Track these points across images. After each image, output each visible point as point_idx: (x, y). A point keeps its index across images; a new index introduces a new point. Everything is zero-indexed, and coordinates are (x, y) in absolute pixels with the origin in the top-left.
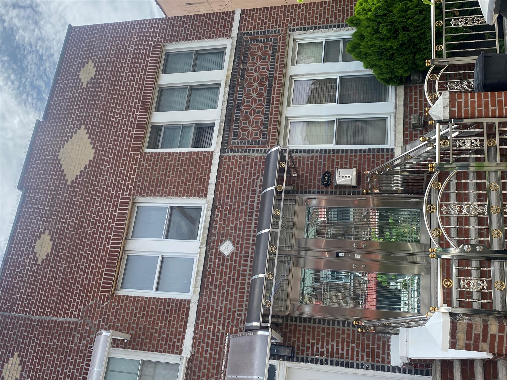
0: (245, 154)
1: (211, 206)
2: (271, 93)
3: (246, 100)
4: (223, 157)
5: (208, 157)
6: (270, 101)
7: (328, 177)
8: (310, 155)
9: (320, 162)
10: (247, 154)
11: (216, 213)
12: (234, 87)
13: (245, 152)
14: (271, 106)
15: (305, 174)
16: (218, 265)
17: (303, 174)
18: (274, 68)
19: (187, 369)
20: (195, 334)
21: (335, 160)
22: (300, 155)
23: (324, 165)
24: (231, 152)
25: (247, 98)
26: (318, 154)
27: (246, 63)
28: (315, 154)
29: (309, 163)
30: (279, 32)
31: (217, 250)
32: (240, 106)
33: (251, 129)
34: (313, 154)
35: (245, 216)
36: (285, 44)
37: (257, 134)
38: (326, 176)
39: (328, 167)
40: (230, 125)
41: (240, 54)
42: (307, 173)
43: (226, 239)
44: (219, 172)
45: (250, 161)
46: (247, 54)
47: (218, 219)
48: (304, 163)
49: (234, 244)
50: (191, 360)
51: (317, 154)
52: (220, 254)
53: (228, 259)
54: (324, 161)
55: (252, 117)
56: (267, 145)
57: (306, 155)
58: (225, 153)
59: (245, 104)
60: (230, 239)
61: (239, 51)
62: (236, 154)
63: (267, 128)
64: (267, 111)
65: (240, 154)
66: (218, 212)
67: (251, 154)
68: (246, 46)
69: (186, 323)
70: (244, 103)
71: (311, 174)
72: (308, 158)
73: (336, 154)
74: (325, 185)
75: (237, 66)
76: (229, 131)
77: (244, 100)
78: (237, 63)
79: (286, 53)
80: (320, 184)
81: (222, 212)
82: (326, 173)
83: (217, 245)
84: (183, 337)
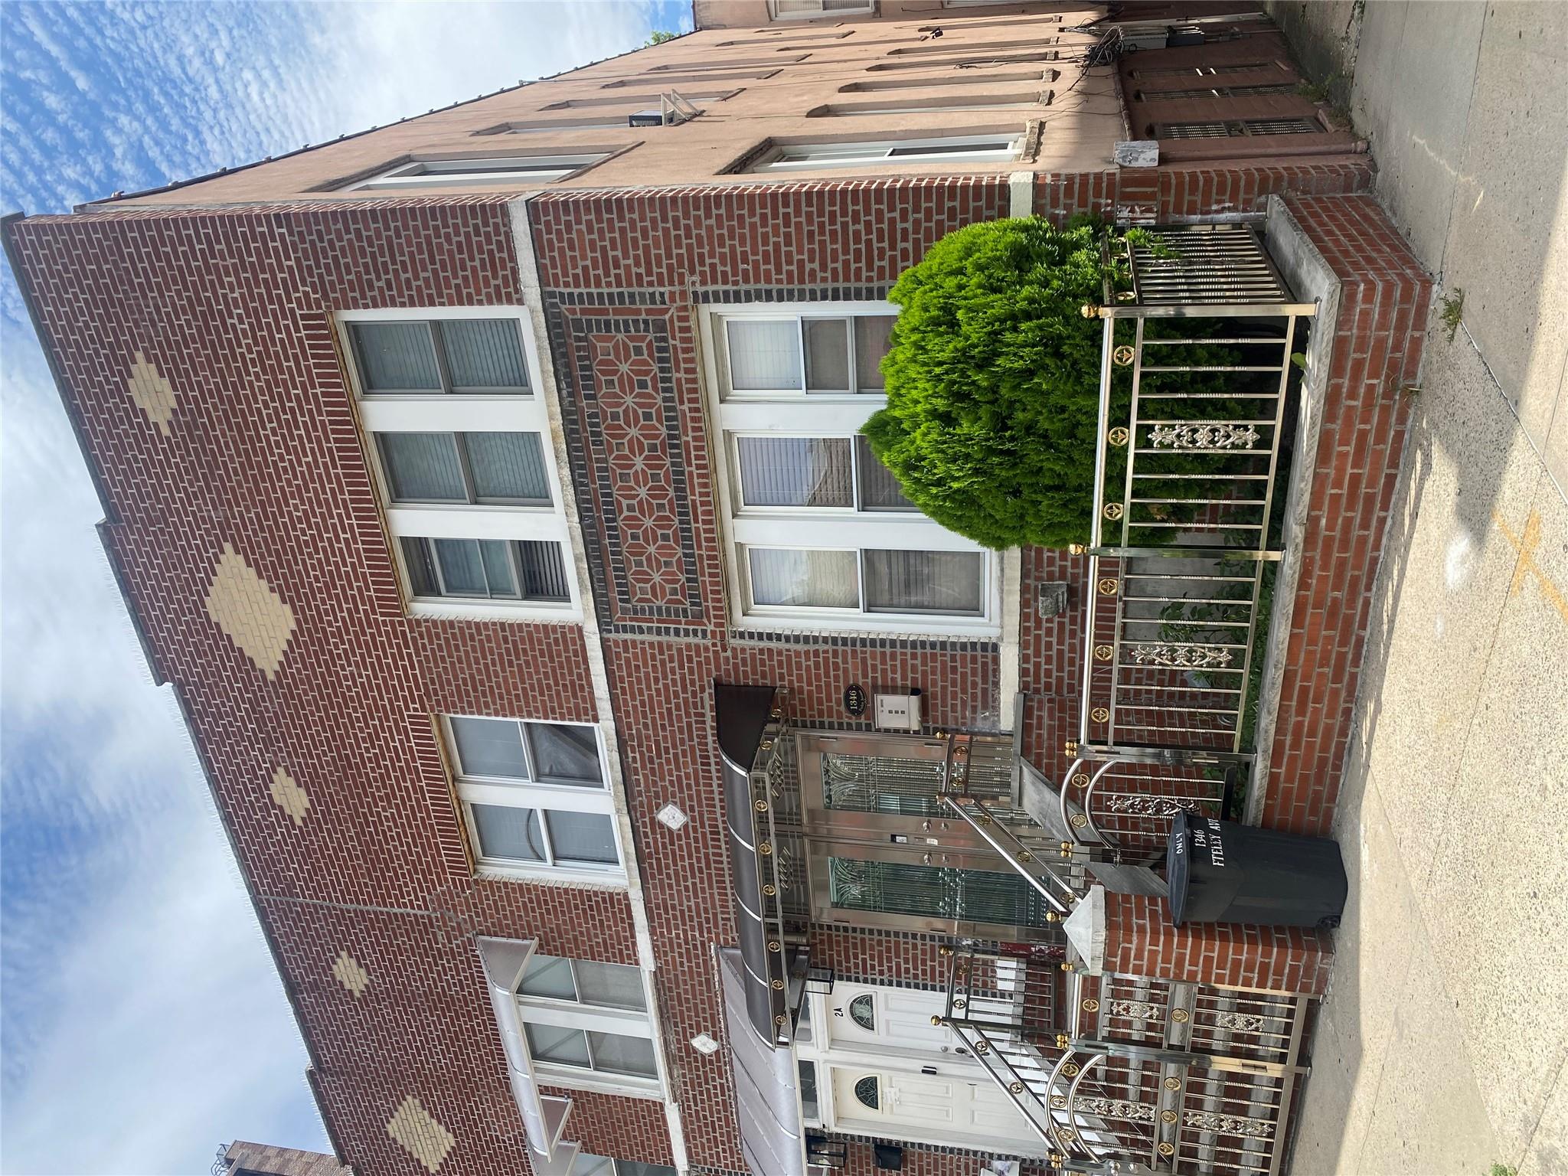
0: (659, 638)
1: (614, 741)
2: (684, 490)
3: (625, 503)
4: (608, 640)
5: (573, 640)
6: (687, 514)
7: (858, 695)
8: (812, 647)
9: (836, 664)
10: (664, 638)
11: (631, 755)
12: (582, 467)
13: (659, 633)
14: (694, 525)
15: (806, 688)
16: (664, 844)
17: (801, 688)
18: (675, 418)
19: (656, 984)
20: (653, 940)
21: (869, 662)
22: (787, 646)
23: (846, 671)
24: (625, 631)
25: (626, 497)
26: (829, 647)
27: (594, 397)
28: (822, 647)
29: (811, 663)
30: (663, 302)
31: (652, 820)
32: (614, 520)
33: (657, 578)
34: (816, 647)
35: (694, 762)
36: (690, 345)
37: (674, 592)
38: (853, 694)
39: (855, 676)
40: (602, 565)
41: (567, 365)
42: (810, 684)
43: (666, 802)
44: (609, 673)
45: (675, 652)
46: (589, 368)
47: (638, 765)
48: (799, 666)
49: (684, 811)
50: (658, 974)
51: (826, 647)
52: (661, 826)
53: (679, 836)
54: (845, 662)
55: (652, 549)
56: (705, 620)
57: (801, 647)
58: (610, 631)
59: (626, 513)
60: (675, 803)
61: (564, 355)
62: (638, 637)
63: (695, 580)
64: (685, 537)
65: (646, 637)
66: (633, 751)
67: (672, 638)
68: (578, 339)
69: (632, 926)
70: (621, 512)
71: (819, 687)
72: (807, 653)
73: (868, 649)
74: (853, 712)
75: (573, 404)
76: (604, 580)
77: (620, 503)
78: (570, 395)
79: (700, 375)
80: (843, 708)
81: (642, 754)
82: (851, 688)
83: (651, 812)
84: (634, 944)
